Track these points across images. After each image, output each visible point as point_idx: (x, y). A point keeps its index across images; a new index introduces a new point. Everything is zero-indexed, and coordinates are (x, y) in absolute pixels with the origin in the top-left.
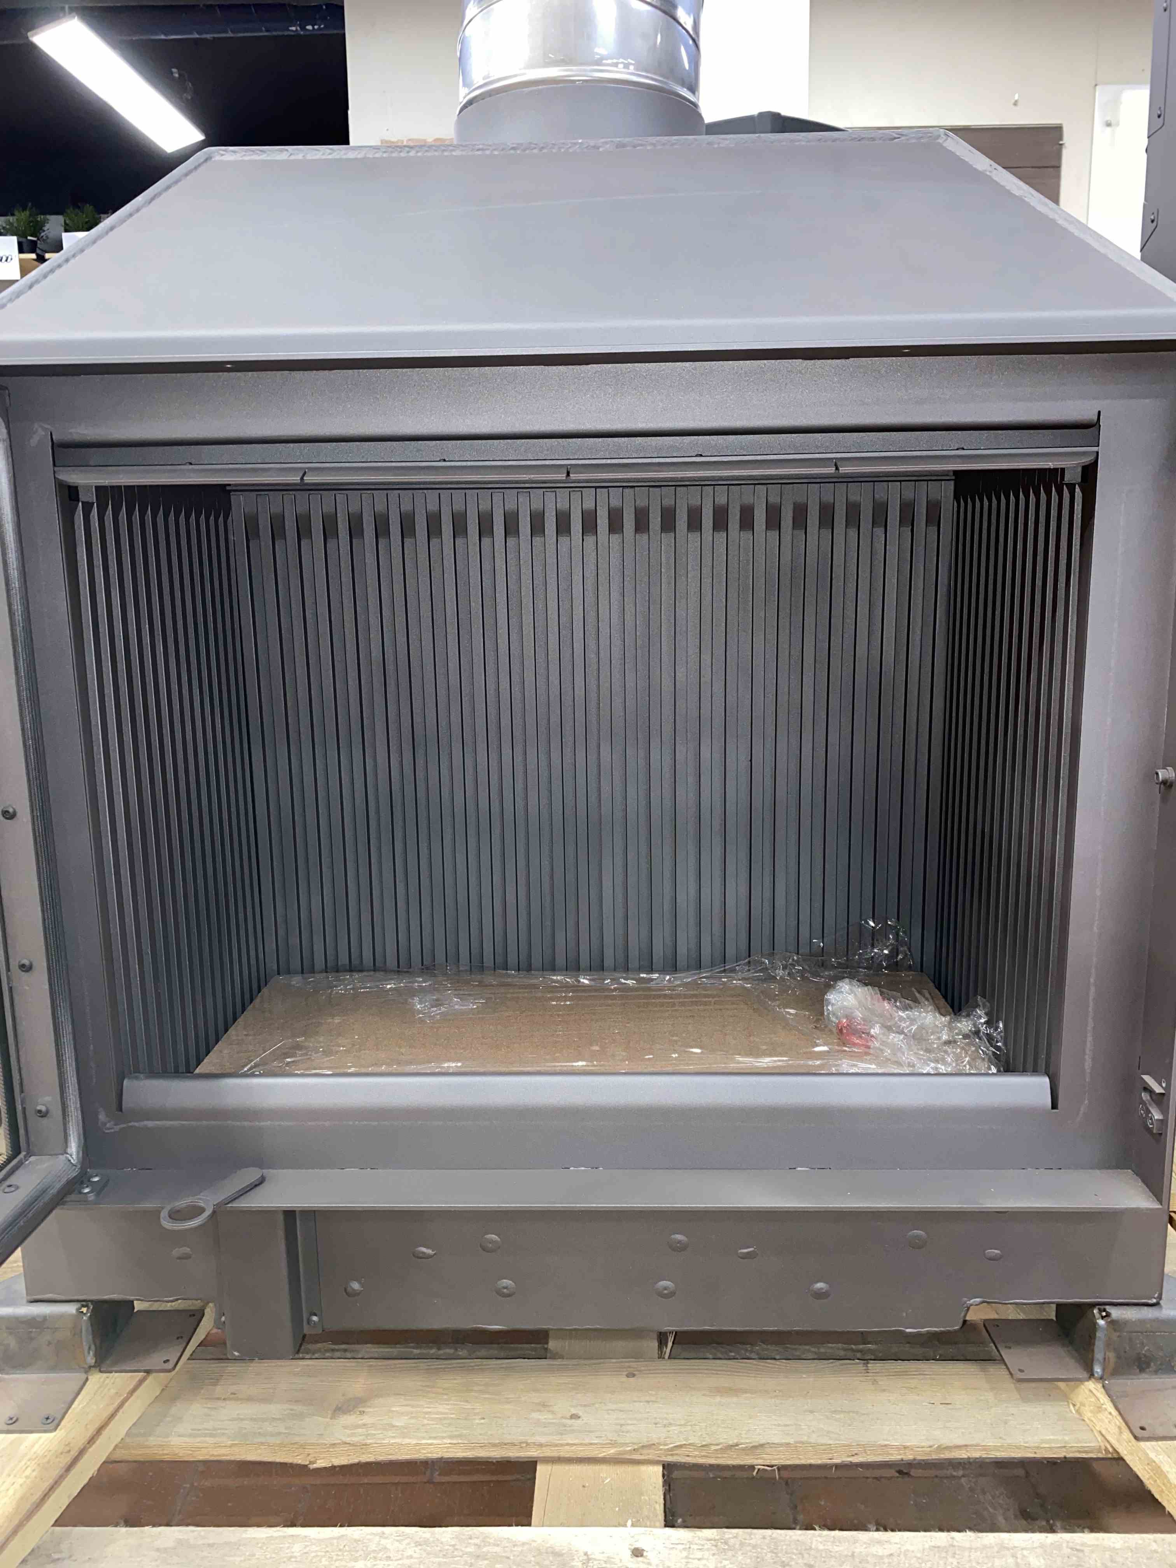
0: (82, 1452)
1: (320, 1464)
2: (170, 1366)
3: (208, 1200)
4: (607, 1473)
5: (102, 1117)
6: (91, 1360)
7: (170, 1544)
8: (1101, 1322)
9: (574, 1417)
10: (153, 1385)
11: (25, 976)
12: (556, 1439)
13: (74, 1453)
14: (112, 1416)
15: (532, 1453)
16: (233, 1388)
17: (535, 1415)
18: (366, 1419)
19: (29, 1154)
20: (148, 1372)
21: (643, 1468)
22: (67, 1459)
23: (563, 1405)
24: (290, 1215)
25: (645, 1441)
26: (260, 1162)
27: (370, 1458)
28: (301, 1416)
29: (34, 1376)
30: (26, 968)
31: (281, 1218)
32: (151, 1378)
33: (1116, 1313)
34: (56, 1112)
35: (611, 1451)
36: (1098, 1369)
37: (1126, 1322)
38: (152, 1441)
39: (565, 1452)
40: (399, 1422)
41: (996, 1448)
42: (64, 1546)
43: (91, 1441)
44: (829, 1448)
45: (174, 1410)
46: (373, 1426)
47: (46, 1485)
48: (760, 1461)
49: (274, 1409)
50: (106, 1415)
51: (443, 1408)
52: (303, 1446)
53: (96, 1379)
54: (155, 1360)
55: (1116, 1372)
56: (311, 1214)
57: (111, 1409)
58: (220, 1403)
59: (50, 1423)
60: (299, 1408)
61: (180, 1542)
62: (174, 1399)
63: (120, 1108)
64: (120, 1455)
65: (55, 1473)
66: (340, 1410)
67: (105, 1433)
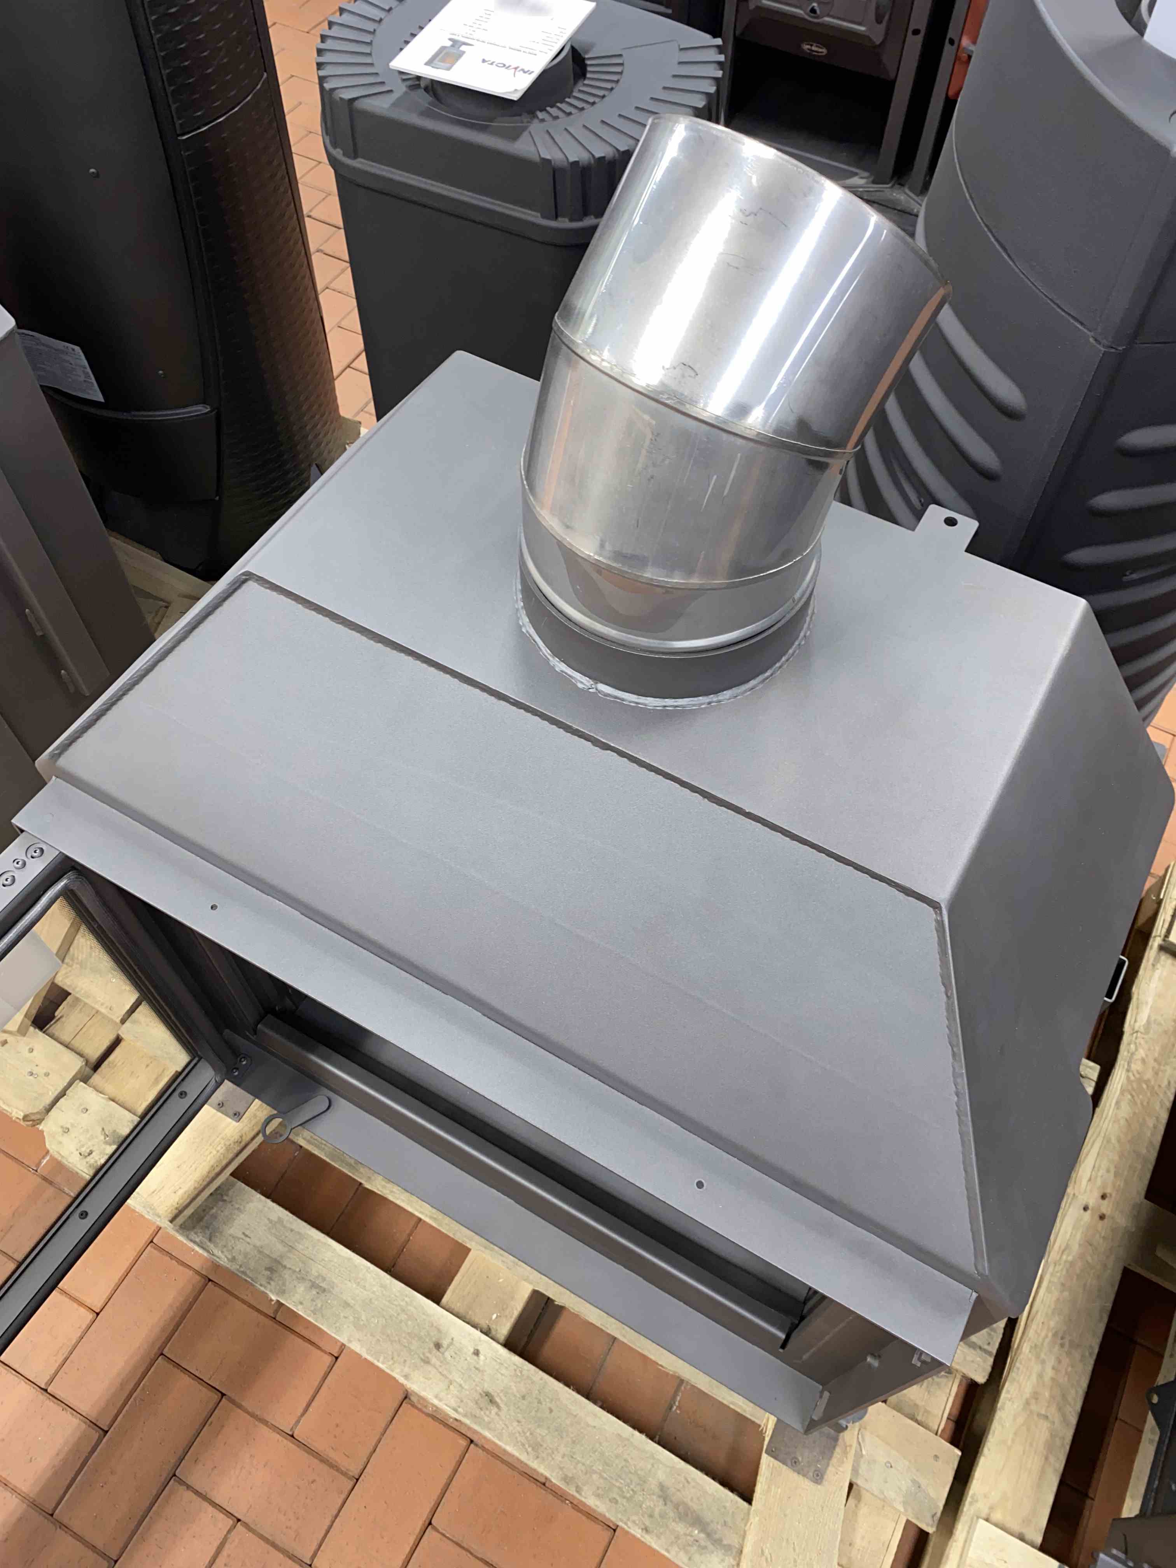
13: (243, 1142)
22: (238, 1145)
42: (231, 1193)
59: (237, 1117)
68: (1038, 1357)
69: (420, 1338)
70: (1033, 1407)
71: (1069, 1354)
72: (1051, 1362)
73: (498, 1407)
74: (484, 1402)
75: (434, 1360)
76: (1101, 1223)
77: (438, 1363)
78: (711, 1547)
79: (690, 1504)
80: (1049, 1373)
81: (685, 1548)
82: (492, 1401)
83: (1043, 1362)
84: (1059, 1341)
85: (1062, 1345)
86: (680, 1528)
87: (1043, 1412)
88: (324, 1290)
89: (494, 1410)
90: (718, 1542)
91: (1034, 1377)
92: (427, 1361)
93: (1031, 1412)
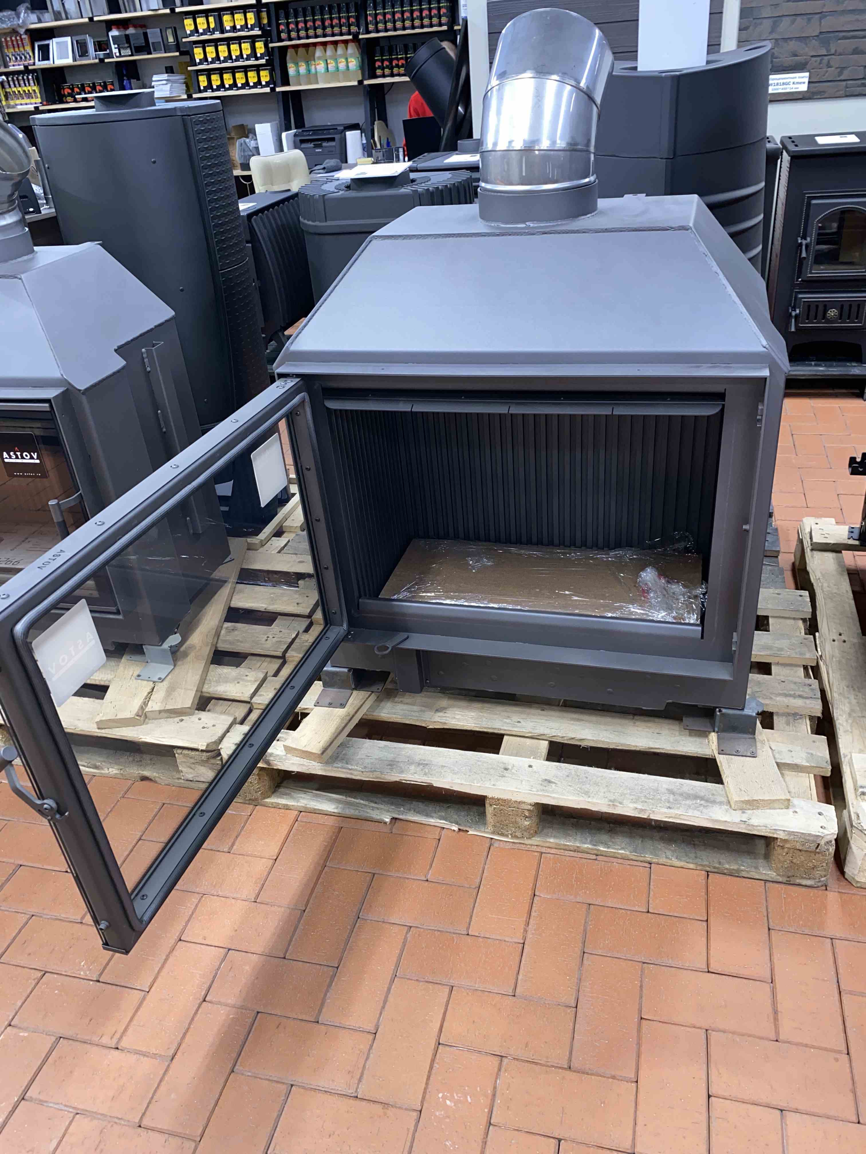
0: (353, 716)
1: (430, 727)
2: (380, 690)
3: (390, 645)
4: (528, 741)
5: (353, 611)
6: (353, 686)
7: (383, 746)
8: (718, 713)
9: (519, 722)
10: (373, 697)
11: (325, 570)
12: (511, 729)
13: (351, 716)
14: (362, 705)
15: (502, 732)
16: (400, 699)
17: (505, 720)
18: (446, 715)
19: (331, 625)
20: (373, 692)
21: (541, 742)
22: (348, 718)
23: (515, 718)
24: (418, 652)
25: (542, 733)
26: (407, 630)
27: (448, 727)
28: (424, 711)
29: (335, 690)
30: (327, 568)
31: (415, 653)
32: (373, 694)
33: (724, 711)
34: (338, 612)
35: (530, 735)
36: (716, 729)
37: (729, 715)
38: (375, 714)
39: (514, 733)
40: (457, 717)
41: (670, 750)
42: (350, 743)
43: (356, 713)
44: (608, 743)
45: (381, 705)
46: (448, 717)
47: (343, 725)
48: (583, 744)
49: (415, 708)
50: (359, 705)
51: (473, 714)
52: (425, 721)
53: (355, 693)
54: (374, 688)
55: (724, 731)
56: (424, 651)
57: (361, 703)
58: (397, 704)
59: (342, 706)
60: (423, 708)
61: (386, 746)
62: (381, 701)
63: (358, 609)
64: (365, 717)
65: (345, 722)
66: (437, 710)
67: (360, 710)
68: (845, 697)
69: (494, 769)
70: (854, 715)
71: (859, 692)
72: (852, 697)
73: (554, 783)
74: (545, 783)
75: (507, 775)
76: (845, 644)
77: (510, 775)
78: (710, 805)
79: (689, 792)
80: (854, 701)
81: (696, 808)
82: (549, 782)
83: (848, 698)
84: (852, 689)
85: (854, 690)
86: (688, 802)
87: (860, 715)
88: (427, 764)
89: (553, 785)
90: (714, 802)
91: (847, 705)
92: (503, 776)
93: (854, 717)
